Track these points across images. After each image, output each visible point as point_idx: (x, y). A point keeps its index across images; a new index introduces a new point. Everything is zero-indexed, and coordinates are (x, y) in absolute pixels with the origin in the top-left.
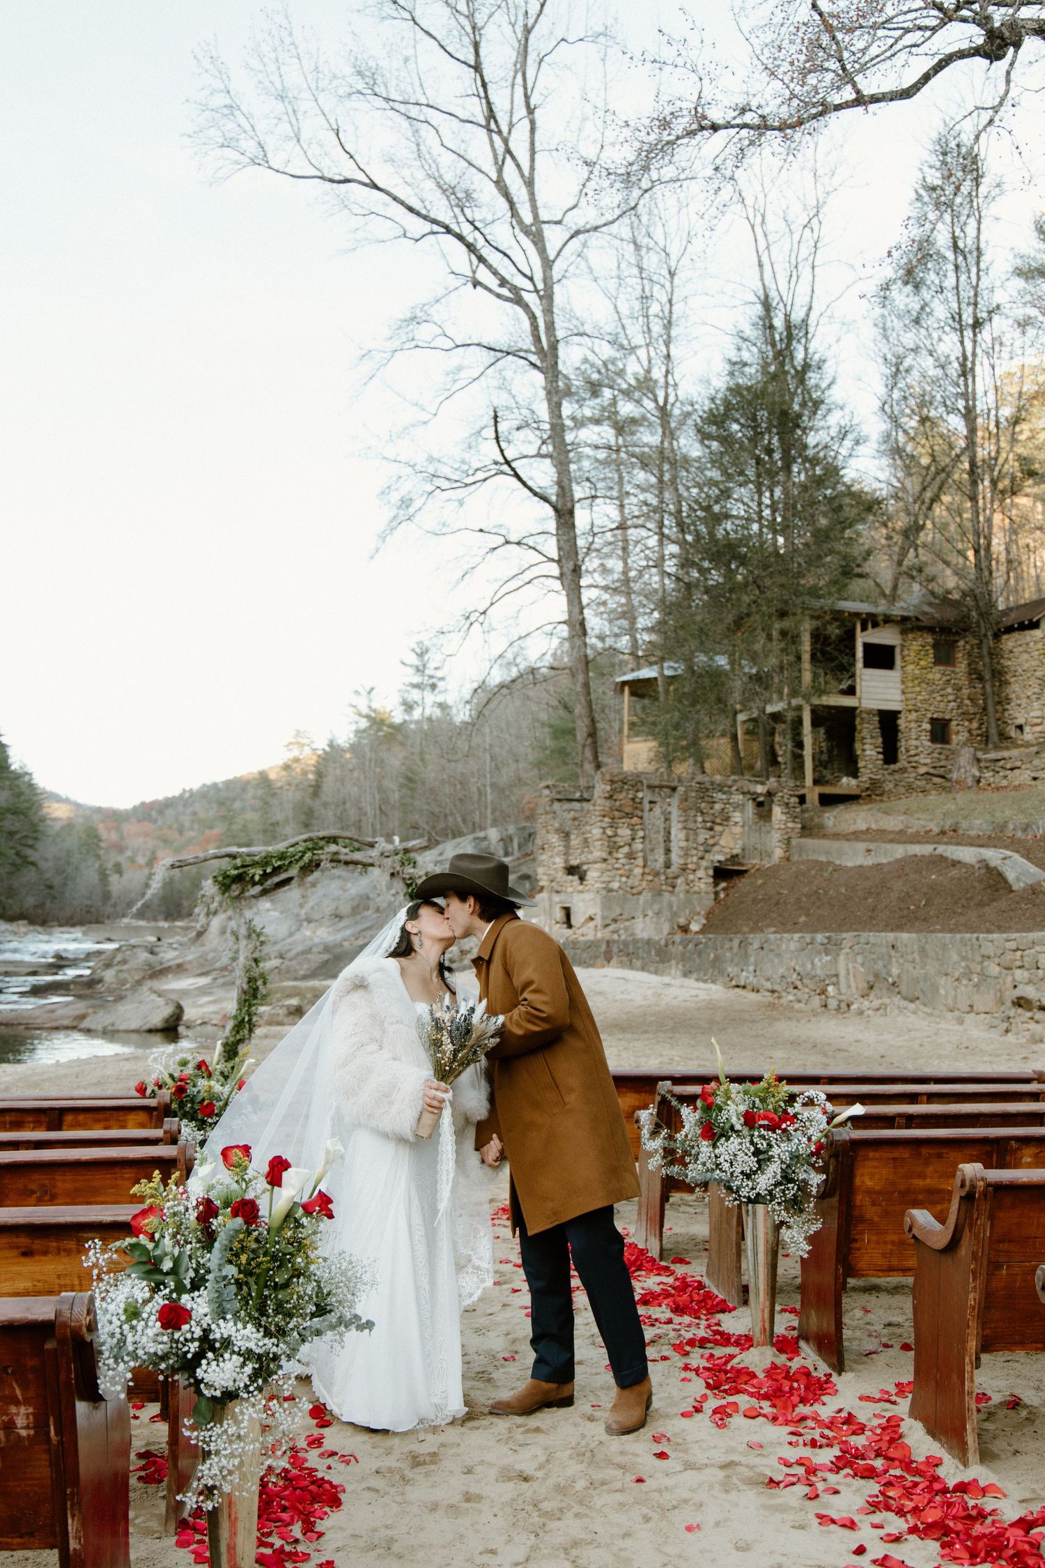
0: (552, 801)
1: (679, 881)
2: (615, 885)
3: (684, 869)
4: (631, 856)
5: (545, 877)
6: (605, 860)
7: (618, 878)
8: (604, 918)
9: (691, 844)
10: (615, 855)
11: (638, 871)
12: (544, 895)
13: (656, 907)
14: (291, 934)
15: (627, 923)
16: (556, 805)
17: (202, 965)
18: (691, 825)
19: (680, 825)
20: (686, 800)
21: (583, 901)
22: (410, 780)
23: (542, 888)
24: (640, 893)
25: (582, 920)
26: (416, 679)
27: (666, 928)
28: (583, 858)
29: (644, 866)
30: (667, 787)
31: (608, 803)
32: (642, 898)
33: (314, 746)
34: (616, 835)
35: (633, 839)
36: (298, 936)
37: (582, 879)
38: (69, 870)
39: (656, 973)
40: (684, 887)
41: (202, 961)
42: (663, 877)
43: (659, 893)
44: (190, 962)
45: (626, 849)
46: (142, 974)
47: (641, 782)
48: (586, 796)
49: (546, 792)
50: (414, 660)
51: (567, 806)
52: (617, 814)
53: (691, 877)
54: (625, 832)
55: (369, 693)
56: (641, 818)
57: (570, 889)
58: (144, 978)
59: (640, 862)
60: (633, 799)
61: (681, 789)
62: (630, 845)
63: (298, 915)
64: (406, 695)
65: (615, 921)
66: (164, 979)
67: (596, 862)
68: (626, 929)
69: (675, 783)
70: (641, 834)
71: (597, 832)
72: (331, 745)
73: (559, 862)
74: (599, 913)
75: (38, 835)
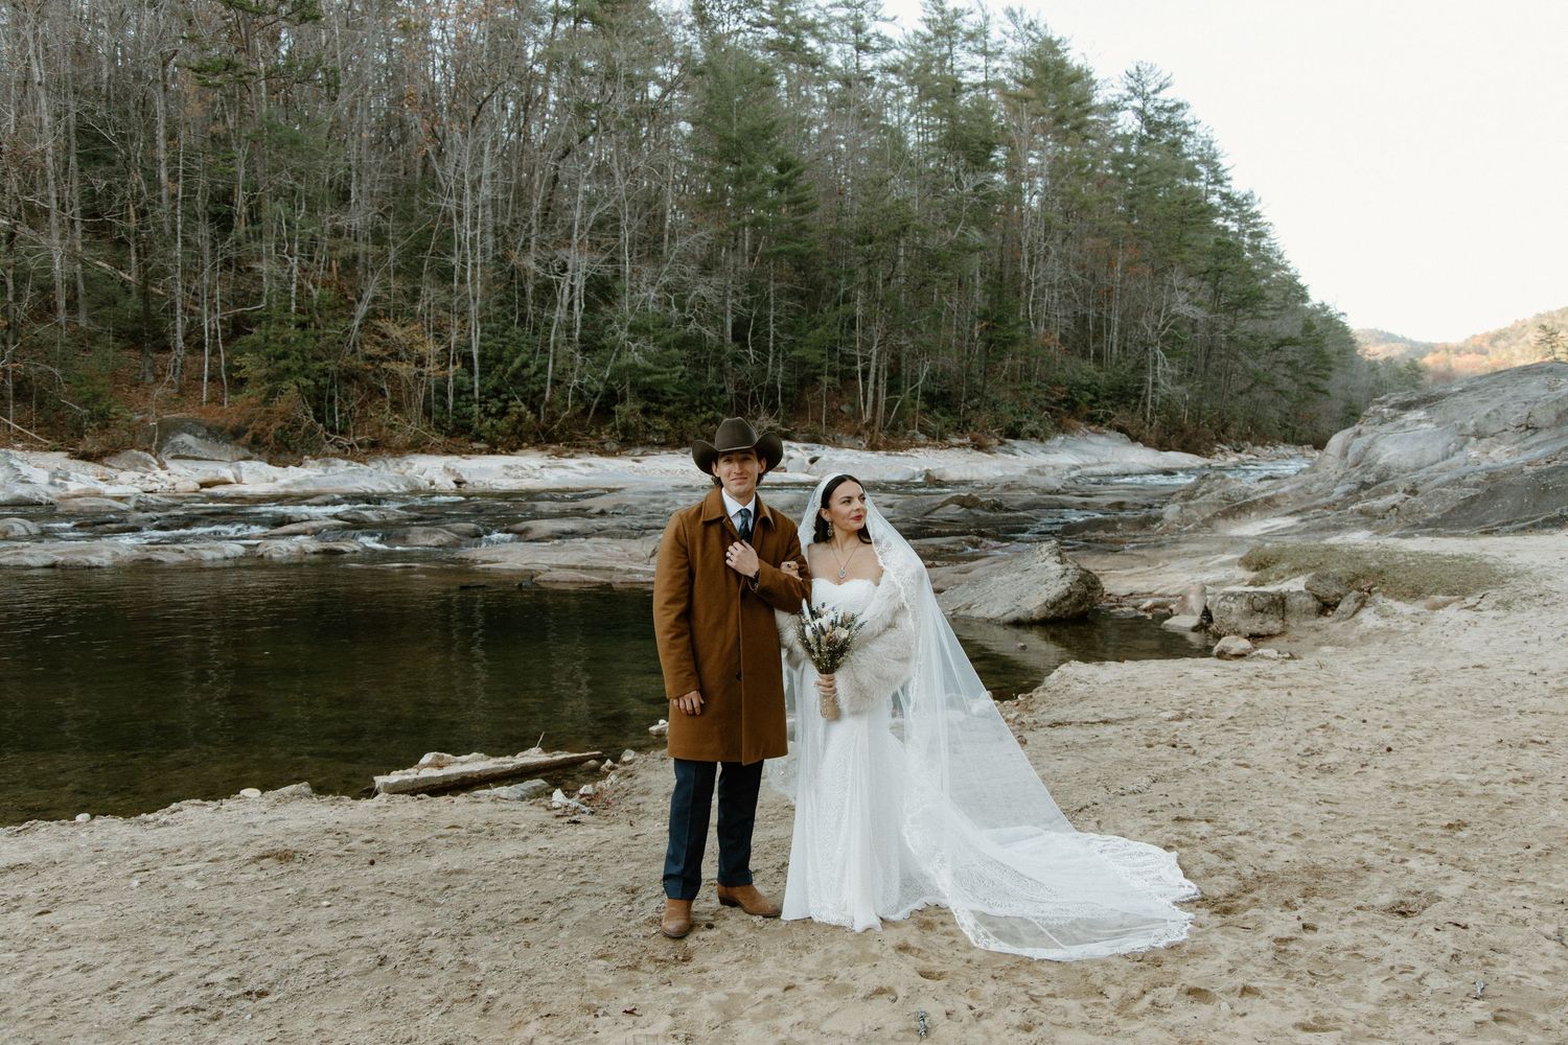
14: (1446, 456)
17: (1301, 500)
36: (1458, 458)
41: (1302, 494)
44: (1285, 495)
46: (1215, 510)
58: (1215, 516)
63: (1462, 426)
66: (1244, 518)
75: (1332, 366)
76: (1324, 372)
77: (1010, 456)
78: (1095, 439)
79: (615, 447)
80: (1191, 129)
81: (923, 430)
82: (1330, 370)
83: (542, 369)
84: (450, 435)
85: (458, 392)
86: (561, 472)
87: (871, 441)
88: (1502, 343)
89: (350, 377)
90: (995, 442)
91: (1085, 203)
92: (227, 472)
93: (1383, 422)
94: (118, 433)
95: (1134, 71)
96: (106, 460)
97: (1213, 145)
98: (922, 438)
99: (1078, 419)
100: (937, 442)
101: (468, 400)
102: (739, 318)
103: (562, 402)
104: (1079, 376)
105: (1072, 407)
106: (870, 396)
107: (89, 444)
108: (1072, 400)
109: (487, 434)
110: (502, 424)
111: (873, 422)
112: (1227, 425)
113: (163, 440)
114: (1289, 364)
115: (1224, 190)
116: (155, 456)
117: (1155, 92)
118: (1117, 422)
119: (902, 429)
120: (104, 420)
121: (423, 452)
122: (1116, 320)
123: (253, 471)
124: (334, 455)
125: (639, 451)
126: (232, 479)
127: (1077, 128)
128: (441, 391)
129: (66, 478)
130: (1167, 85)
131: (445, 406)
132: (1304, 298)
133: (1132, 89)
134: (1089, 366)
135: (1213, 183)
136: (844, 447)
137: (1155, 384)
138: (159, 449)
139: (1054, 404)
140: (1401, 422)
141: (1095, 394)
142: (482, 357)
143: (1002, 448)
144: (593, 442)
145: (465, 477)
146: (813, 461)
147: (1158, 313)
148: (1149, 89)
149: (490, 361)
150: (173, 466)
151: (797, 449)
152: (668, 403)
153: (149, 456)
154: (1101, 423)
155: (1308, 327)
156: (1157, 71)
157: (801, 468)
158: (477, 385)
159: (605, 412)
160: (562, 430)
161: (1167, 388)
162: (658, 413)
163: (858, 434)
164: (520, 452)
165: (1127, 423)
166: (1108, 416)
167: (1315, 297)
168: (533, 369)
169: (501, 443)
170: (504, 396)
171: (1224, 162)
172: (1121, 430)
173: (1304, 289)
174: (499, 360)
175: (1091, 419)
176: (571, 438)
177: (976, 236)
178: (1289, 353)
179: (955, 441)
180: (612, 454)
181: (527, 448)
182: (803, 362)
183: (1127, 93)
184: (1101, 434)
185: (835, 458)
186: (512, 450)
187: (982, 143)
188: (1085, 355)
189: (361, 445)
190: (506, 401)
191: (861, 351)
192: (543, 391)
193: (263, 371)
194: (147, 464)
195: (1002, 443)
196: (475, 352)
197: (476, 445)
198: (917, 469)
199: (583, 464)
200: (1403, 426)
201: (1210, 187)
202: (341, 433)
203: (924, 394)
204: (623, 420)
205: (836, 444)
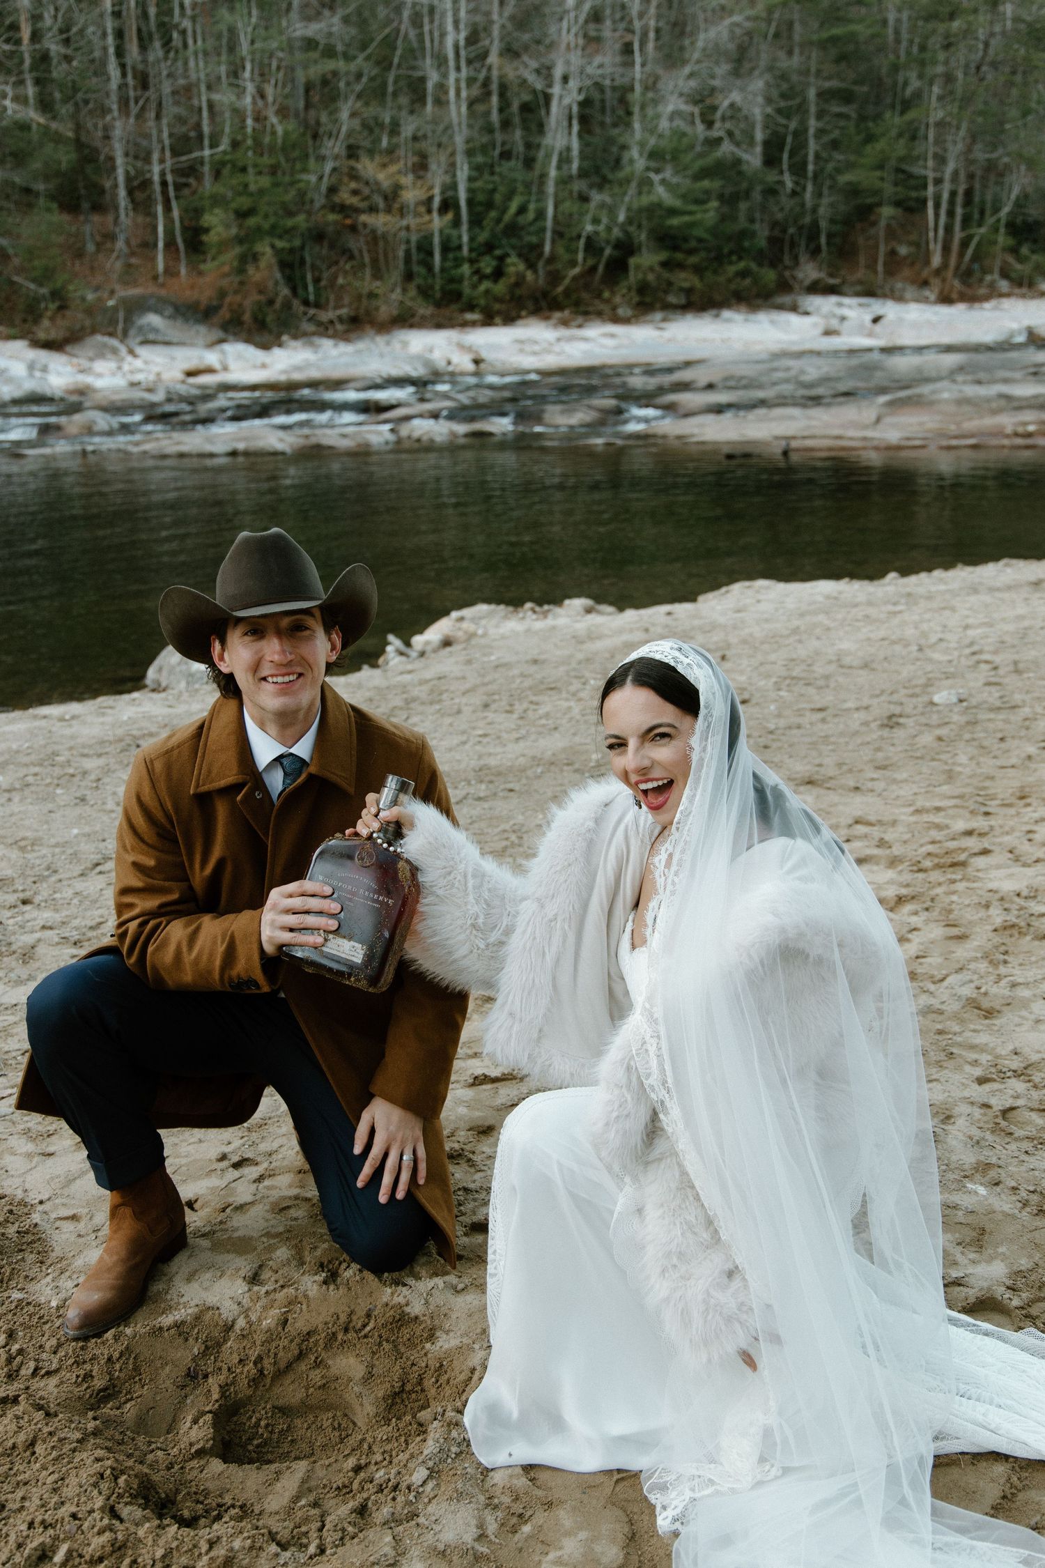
79: (629, 312)
81: (1005, 274)
83: (541, 214)
84: (438, 305)
85: (446, 248)
86: (583, 346)
87: (942, 291)
89: (318, 236)
92: (211, 358)
94: (76, 317)
96: (68, 348)
98: (1004, 285)
101: (456, 259)
102: (775, 133)
103: (566, 257)
106: (941, 232)
107: (45, 329)
109: (482, 302)
110: (500, 288)
111: (945, 265)
113: (128, 321)
116: (122, 341)
119: (977, 274)
120: (61, 300)
121: (412, 326)
123: (239, 357)
124: (314, 334)
125: (658, 316)
126: (217, 366)
128: (425, 248)
129: (45, 369)
131: (430, 268)
138: (125, 334)
142: (470, 202)
144: (602, 307)
145: (484, 354)
146: (876, 320)
149: (481, 207)
150: (143, 351)
151: (850, 307)
152: (691, 252)
153: (114, 342)
157: (861, 330)
158: (465, 239)
159: (617, 267)
160: (567, 292)
162: (681, 266)
163: (925, 283)
164: (520, 322)
168: (531, 215)
169: (499, 313)
170: (498, 252)
174: (489, 205)
176: (577, 304)
180: (625, 321)
181: (526, 317)
182: (853, 191)
185: (904, 315)
186: (509, 319)
189: (340, 319)
190: (501, 259)
191: (935, 170)
192: (540, 245)
193: (234, 231)
194: (115, 351)
196: (463, 196)
197: (469, 316)
198: (1015, 326)
199: (605, 335)
202: (317, 305)
203: (1007, 225)
204: (640, 276)
205: (900, 299)
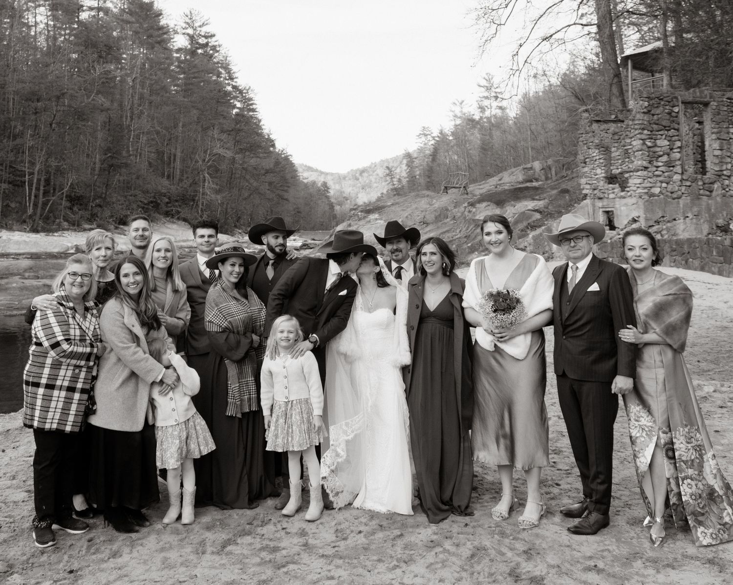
0: (591, 122)
1: (716, 186)
2: (657, 190)
3: (719, 175)
4: (670, 165)
5: (588, 187)
6: (646, 168)
7: (659, 184)
8: (647, 220)
9: (725, 153)
10: (655, 164)
11: (677, 177)
12: (588, 201)
13: (695, 209)
15: (669, 225)
16: (595, 126)
18: (725, 136)
19: (714, 136)
20: (719, 114)
21: (626, 205)
22: (485, 149)
23: (586, 195)
24: (679, 198)
25: (626, 222)
26: (486, 94)
27: (706, 228)
28: (625, 168)
29: (682, 173)
30: (701, 103)
31: (646, 117)
32: (681, 201)
33: (433, 135)
34: (656, 146)
35: (671, 149)
37: (623, 188)
38: (312, 203)
39: (720, 273)
40: (720, 192)
42: (700, 183)
43: (698, 197)
45: (665, 158)
47: (676, 98)
48: (620, 117)
49: (586, 115)
50: (484, 83)
51: (604, 126)
52: (655, 127)
53: (727, 182)
54: (663, 143)
55: (461, 104)
56: (678, 130)
57: (611, 196)
59: (678, 169)
60: (669, 114)
61: (714, 104)
62: (668, 155)
64: (480, 103)
65: (658, 222)
67: (638, 171)
68: (668, 230)
69: (708, 99)
70: (678, 144)
71: (637, 143)
72: (441, 133)
73: (600, 172)
74: (643, 216)
75: (289, 185)
76: (286, 188)
77: (122, 236)
78: (170, 226)
80: (218, 49)
81: (66, 220)
82: (289, 187)
87: (32, 226)
88: (365, 174)
90: (112, 227)
91: (164, 86)
93: (360, 220)
95: (189, 14)
97: (228, 58)
98: (65, 224)
99: (159, 213)
100: (76, 227)
104: (160, 188)
105: (156, 206)
106: (32, 197)
108: (156, 202)
111: (34, 213)
112: (239, 218)
114: (270, 184)
115: (234, 84)
117: (200, 26)
118: (182, 215)
119: (52, 219)
122: (179, 154)
127: (159, 43)
130: (207, 24)
132: (273, 146)
133: (188, 23)
134: (165, 182)
135: (228, 80)
136: (14, 231)
137: (203, 194)
139: (145, 204)
140: (368, 219)
141: (169, 198)
143: (116, 231)
147: (205, 152)
148: (197, 25)
154: (173, 216)
155: (277, 163)
156: (201, 15)
161: (211, 196)
163: (24, 222)
165: (189, 216)
166: (178, 212)
167: (279, 146)
171: (234, 68)
172: (185, 220)
173: (273, 141)
175: (167, 214)
177: (101, 100)
178: (269, 178)
179: (87, 226)
183: (184, 25)
184: (173, 223)
185: (11, 238)
187: (105, 45)
188: (163, 175)
191: (29, 168)
195: (116, 228)
198: (70, 245)
200: (370, 221)
201: (227, 82)
203: (67, 196)
205: (10, 229)
